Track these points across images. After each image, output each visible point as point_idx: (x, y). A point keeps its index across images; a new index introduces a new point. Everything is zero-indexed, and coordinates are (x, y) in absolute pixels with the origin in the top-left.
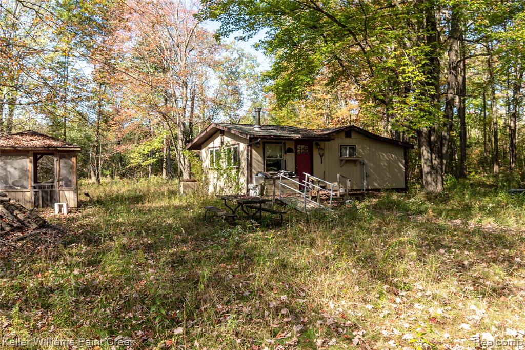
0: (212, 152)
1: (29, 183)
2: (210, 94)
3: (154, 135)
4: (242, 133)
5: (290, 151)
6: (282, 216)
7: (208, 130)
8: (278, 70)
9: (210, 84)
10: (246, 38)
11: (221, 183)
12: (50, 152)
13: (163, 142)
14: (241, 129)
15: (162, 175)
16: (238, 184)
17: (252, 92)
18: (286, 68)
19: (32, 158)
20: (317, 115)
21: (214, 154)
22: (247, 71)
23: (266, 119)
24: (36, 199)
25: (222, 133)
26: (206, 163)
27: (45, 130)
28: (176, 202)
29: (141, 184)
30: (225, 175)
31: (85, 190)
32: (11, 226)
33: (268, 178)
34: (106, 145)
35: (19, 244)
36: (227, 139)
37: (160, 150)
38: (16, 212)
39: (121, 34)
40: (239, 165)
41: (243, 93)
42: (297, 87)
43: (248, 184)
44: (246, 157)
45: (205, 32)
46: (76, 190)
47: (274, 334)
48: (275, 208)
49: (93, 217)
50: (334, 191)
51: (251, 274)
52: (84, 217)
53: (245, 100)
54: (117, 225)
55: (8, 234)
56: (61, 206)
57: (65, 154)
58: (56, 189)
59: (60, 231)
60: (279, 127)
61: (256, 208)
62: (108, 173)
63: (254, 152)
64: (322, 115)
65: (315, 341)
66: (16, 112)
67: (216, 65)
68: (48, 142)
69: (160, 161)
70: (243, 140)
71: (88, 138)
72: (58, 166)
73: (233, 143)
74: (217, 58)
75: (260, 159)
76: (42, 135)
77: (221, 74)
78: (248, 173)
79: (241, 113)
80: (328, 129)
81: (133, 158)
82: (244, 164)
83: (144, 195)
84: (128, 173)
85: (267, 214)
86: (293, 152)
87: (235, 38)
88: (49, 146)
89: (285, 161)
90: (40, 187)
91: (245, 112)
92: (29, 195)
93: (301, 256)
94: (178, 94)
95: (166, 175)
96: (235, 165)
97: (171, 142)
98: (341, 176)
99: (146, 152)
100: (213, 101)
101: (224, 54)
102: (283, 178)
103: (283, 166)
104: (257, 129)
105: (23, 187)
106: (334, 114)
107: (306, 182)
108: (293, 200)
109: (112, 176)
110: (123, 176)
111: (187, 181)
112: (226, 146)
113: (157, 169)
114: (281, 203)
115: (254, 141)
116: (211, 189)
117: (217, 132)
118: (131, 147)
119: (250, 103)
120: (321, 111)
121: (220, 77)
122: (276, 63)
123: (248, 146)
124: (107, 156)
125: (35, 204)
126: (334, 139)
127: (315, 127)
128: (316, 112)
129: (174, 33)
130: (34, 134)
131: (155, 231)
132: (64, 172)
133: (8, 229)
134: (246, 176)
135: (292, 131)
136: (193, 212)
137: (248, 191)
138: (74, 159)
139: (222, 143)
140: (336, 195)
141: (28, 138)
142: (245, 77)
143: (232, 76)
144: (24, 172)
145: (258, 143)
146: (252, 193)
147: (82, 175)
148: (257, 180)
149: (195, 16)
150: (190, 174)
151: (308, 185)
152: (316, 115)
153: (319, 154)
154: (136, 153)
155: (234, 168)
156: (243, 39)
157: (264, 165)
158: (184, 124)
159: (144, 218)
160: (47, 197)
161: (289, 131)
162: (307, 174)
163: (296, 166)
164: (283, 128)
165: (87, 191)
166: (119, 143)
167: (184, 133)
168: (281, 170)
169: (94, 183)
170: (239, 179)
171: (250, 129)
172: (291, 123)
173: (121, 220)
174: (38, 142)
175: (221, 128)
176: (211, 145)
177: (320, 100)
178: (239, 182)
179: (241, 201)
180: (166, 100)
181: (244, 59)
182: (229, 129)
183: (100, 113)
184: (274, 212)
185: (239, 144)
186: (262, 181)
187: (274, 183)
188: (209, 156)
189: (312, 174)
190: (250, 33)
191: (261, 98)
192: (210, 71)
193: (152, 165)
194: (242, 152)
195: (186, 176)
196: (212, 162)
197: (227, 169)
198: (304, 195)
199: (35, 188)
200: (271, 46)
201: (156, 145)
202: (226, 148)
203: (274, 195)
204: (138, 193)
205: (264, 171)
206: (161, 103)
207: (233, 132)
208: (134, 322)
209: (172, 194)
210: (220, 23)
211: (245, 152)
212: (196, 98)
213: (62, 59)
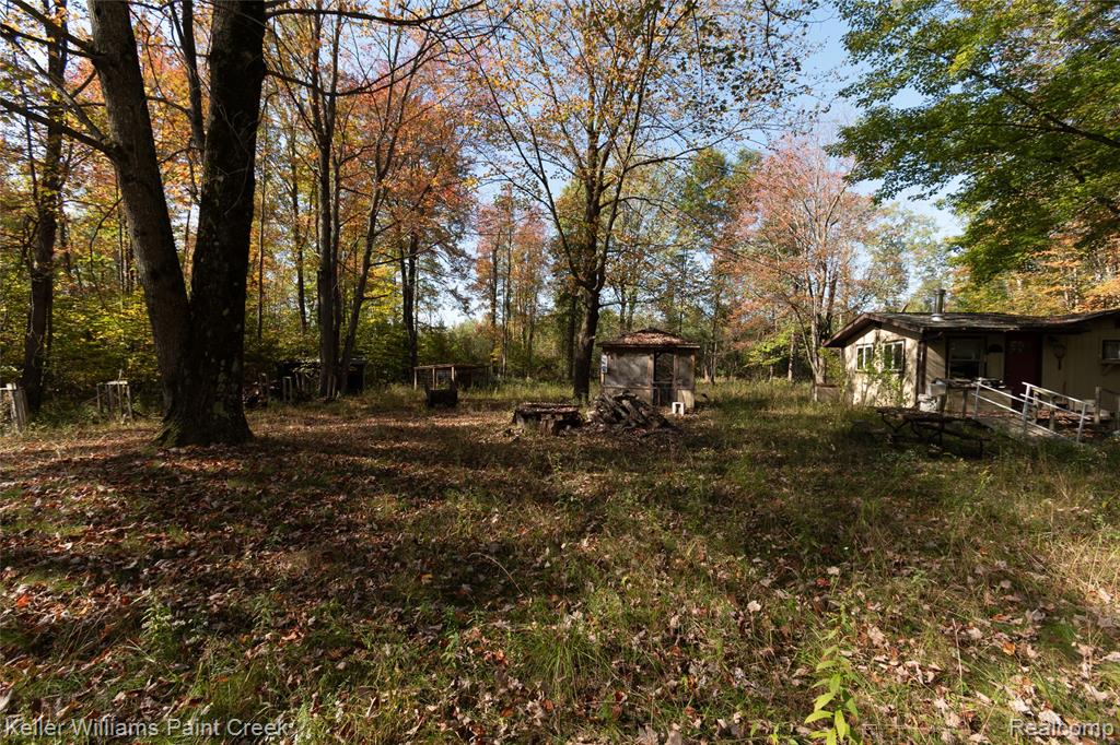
0: (860, 351)
1: (649, 380)
2: (858, 276)
3: (779, 330)
4: (910, 326)
5: (996, 349)
6: (982, 445)
7: (856, 322)
8: (976, 233)
9: (857, 263)
10: (927, 196)
11: (873, 391)
12: (668, 348)
13: (790, 338)
14: (909, 319)
15: (787, 376)
16: (900, 393)
17: (924, 268)
18: (992, 229)
19: (652, 356)
20: (1049, 294)
21: (864, 353)
22: (917, 240)
23: (950, 304)
24: (655, 397)
25: (879, 325)
26: (852, 364)
27: (663, 327)
28: (809, 411)
29: (762, 387)
30: (880, 381)
31: (700, 390)
32: (637, 422)
33: (952, 388)
34: (722, 342)
35: (644, 441)
36: (884, 334)
37: (785, 348)
38: (641, 409)
39: (746, 216)
40: (905, 367)
41: (910, 270)
42: (1017, 255)
43: (917, 394)
44: (915, 357)
45: (856, 197)
46: (693, 391)
47: (988, 613)
48: (966, 431)
49: (710, 420)
50: (1087, 413)
51: (934, 519)
52: (703, 419)
53: (911, 280)
54: (740, 431)
55: (634, 429)
56: (678, 406)
57: (683, 352)
58: (675, 388)
59: (681, 432)
60: (971, 315)
61: (934, 428)
62: (722, 372)
63: (929, 350)
64: (1060, 293)
65: (1074, 644)
66: (637, 310)
67: (868, 238)
68: (668, 339)
69: (785, 361)
70: (912, 335)
71: (704, 334)
72: (677, 364)
73: (895, 338)
74: (870, 228)
75: (939, 359)
76: (662, 332)
77: (876, 249)
78: (918, 379)
79: (904, 297)
80: (1075, 316)
81: (752, 357)
82: (912, 367)
83: (766, 400)
84: (746, 373)
85: (952, 438)
86: (1001, 351)
87: (909, 198)
88: (670, 344)
89: (986, 364)
90: (659, 385)
91: (912, 294)
92: (648, 392)
93: (1026, 509)
94: (812, 279)
95: (793, 377)
96: (896, 367)
97: (801, 337)
98: (1104, 390)
99: (768, 350)
100: (863, 285)
101: (883, 221)
102: (982, 389)
103: (981, 371)
104: (936, 319)
105: (643, 384)
106: (1086, 290)
107: (1027, 396)
108: (1001, 421)
109: (727, 375)
110: (739, 376)
111: (822, 386)
112: (884, 341)
113: (781, 370)
114: (977, 425)
115: (929, 336)
116: (857, 398)
117: (869, 324)
118: (750, 344)
119: (920, 284)
120: (1058, 287)
121: (873, 252)
122: (974, 224)
123: (920, 343)
124: (723, 354)
125: (654, 402)
126: (1089, 331)
127: (1043, 313)
128: (1047, 290)
129: (812, 205)
130: (655, 331)
131: (786, 444)
132: (682, 370)
133: (634, 424)
134: (914, 382)
135: (1000, 321)
136: (834, 425)
137: (917, 403)
138: (693, 358)
139: (878, 338)
140: (1092, 420)
141: (650, 335)
142: (913, 249)
143: (892, 248)
144: (644, 368)
145: (938, 338)
146: (924, 407)
147: (699, 374)
148: (932, 389)
149: (845, 178)
150: (825, 378)
151: (1031, 401)
152: (1047, 294)
153: (1056, 355)
154: (756, 351)
155: (896, 372)
156: (921, 197)
157: (947, 368)
158: (819, 315)
159: (771, 426)
160: (665, 396)
161: (995, 320)
162: (1029, 386)
163: (1006, 372)
164: (982, 316)
165: (703, 392)
166: (736, 340)
167: (819, 327)
168: (978, 376)
169: (708, 383)
170: (902, 387)
171: (924, 320)
172: (996, 308)
173: (743, 426)
174: (659, 340)
175: (877, 319)
176: (860, 341)
177: (1057, 270)
178: (902, 390)
179: (911, 418)
180: (797, 287)
181: (913, 224)
182: (890, 320)
183: (718, 306)
184: (968, 437)
185: (904, 340)
186: (943, 392)
187: (965, 395)
188: (856, 356)
189: (1039, 385)
190: (932, 187)
191: (939, 274)
192: (859, 247)
193: (774, 365)
194: (910, 351)
195: (819, 379)
196: (860, 363)
197: (883, 372)
198: (1023, 414)
199: (654, 385)
200: (966, 201)
201: (781, 341)
202: (883, 345)
203: (964, 412)
204: (759, 396)
205: (947, 377)
206: (791, 290)
207: (896, 324)
208: (774, 547)
209: (804, 400)
210: (883, 181)
211: (915, 351)
212: (838, 283)
213: (681, 253)
